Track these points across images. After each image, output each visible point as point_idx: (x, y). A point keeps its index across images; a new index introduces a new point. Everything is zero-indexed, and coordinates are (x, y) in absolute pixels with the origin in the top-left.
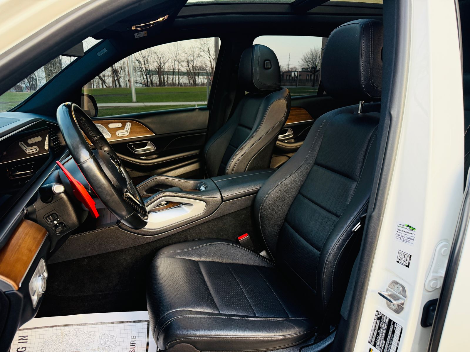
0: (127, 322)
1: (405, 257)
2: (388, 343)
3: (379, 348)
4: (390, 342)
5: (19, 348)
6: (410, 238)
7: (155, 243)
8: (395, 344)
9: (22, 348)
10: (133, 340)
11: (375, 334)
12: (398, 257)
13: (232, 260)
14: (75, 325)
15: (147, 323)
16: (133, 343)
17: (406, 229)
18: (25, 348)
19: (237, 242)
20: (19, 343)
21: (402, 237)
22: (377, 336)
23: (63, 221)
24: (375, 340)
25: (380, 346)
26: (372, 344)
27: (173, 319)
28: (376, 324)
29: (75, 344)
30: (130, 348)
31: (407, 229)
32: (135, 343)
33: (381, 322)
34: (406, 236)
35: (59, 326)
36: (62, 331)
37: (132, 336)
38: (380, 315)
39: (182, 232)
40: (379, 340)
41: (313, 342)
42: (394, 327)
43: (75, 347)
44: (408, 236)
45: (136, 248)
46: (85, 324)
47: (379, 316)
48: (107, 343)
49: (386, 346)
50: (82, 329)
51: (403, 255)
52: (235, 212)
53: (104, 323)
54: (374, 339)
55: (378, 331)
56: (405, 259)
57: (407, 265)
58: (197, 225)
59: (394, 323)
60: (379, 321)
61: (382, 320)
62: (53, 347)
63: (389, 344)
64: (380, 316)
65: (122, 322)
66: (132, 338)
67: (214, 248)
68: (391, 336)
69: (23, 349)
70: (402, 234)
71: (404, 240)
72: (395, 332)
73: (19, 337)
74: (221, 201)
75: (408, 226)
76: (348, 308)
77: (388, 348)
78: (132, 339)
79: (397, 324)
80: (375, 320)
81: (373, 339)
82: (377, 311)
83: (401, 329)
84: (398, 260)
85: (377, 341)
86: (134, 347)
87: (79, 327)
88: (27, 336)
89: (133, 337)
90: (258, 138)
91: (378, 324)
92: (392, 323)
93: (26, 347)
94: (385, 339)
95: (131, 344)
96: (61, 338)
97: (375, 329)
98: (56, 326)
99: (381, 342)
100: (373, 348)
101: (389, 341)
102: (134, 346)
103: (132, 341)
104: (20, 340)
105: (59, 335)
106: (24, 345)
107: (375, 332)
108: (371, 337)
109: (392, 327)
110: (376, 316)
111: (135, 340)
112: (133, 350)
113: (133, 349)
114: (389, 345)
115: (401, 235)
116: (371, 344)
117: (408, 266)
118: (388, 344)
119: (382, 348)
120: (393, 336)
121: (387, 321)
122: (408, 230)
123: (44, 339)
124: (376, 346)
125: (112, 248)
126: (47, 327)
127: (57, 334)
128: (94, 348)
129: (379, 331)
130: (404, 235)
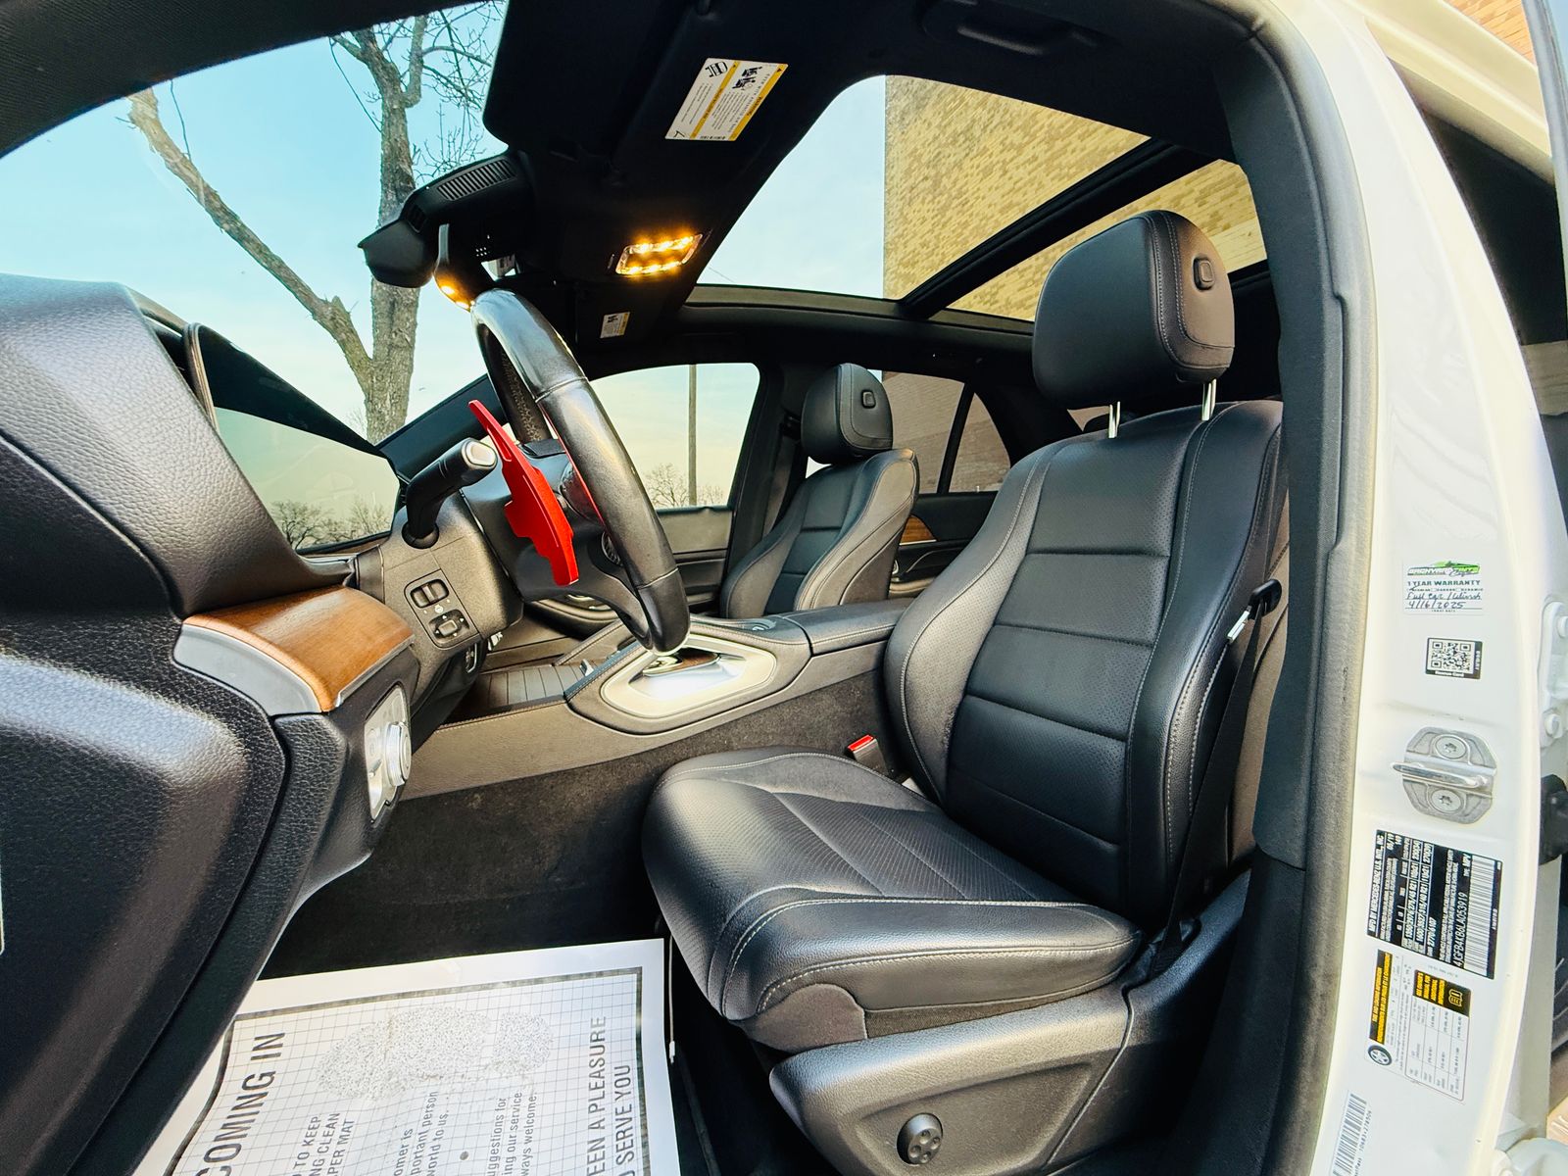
0: (581, 976)
1: (1455, 652)
2: (1451, 922)
3: (1417, 944)
4: (1456, 917)
5: (252, 1077)
6: (1464, 595)
7: (654, 754)
8: (1484, 921)
9: (262, 1076)
10: (597, 1030)
11: (1389, 902)
12: (1430, 659)
13: (847, 795)
14: (431, 992)
15: (635, 976)
16: (597, 1040)
17: (1444, 573)
18: (271, 1074)
19: (849, 755)
20: (254, 1058)
21: (1431, 602)
22: (1396, 910)
23: (461, 609)
24: (1394, 924)
25: (1420, 938)
26: (1382, 937)
27: (771, 915)
28: (1385, 870)
29: (428, 1051)
30: (591, 1055)
31: (1448, 573)
32: (603, 1040)
33: (1405, 864)
34: (1446, 595)
35: (382, 998)
36: (389, 1013)
37: (595, 1019)
38: (1394, 841)
39: (719, 728)
40: (1410, 919)
41: (1144, 974)
42: (1461, 868)
43: (428, 1061)
44: (1454, 592)
45: (608, 766)
46: (460, 989)
47: (1390, 847)
48: (524, 1044)
49: (1443, 935)
50: (452, 1005)
51: (1448, 648)
52: (838, 683)
53: (514, 984)
54: (1390, 920)
55: (1397, 891)
56: (1457, 657)
57: (1471, 672)
58: (754, 713)
59: (1458, 856)
60: (1395, 860)
61: (1406, 854)
62: (358, 1067)
63: (1455, 926)
64: (1396, 846)
65: (567, 978)
66: (595, 1023)
67: (801, 766)
68: (1457, 900)
69: (264, 1078)
70: (1429, 592)
71: (1442, 605)
72: (1472, 881)
73: (257, 1039)
74: (809, 653)
75: (1450, 565)
76: (1301, 830)
77: (1454, 938)
78: (595, 1026)
79: (1469, 854)
80: (1376, 862)
81: (1384, 919)
82: (1380, 833)
83: (1493, 868)
84: (1429, 668)
85: (1402, 924)
86: (600, 1050)
87: (441, 997)
88: (281, 1035)
89: (598, 1020)
90: (862, 537)
91: (1395, 872)
92: (1450, 857)
93: (274, 1073)
94: (1436, 910)
95: (592, 1041)
96: (386, 1037)
97: (1384, 890)
98: (373, 999)
99: (1421, 923)
100: (1390, 948)
101: (1452, 915)
102: (602, 1049)
103: (594, 1033)
104: (257, 1048)
105: (382, 1026)
106: (267, 1066)
107: (1386, 899)
108: (1373, 916)
109: (1456, 870)
110: (1378, 847)
111: (602, 1028)
112: (599, 1060)
113: (599, 1056)
114: (1455, 930)
115: (1426, 596)
116: (1379, 937)
117: (1476, 675)
118: (1451, 927)
119: (1429, 943)
120: (1468, 899)
121: (1428, 853)
122: (1449, 576)
123: (335, 1043)
124: (1404, 940)
125: (547, 765)
126: (347, 1002)
127: (374, 1023)
128: (483, 1063)
129: (1402, 893)
130: (1438, 594)
